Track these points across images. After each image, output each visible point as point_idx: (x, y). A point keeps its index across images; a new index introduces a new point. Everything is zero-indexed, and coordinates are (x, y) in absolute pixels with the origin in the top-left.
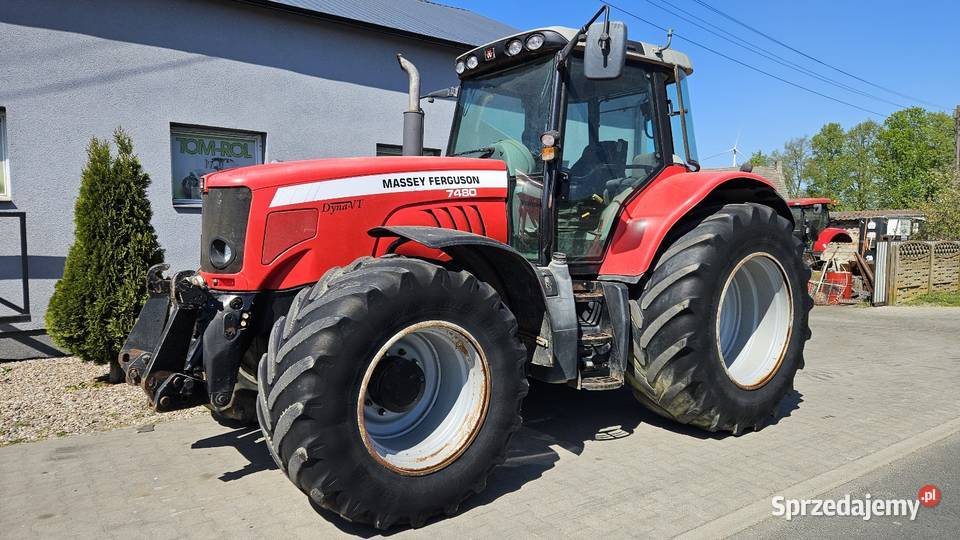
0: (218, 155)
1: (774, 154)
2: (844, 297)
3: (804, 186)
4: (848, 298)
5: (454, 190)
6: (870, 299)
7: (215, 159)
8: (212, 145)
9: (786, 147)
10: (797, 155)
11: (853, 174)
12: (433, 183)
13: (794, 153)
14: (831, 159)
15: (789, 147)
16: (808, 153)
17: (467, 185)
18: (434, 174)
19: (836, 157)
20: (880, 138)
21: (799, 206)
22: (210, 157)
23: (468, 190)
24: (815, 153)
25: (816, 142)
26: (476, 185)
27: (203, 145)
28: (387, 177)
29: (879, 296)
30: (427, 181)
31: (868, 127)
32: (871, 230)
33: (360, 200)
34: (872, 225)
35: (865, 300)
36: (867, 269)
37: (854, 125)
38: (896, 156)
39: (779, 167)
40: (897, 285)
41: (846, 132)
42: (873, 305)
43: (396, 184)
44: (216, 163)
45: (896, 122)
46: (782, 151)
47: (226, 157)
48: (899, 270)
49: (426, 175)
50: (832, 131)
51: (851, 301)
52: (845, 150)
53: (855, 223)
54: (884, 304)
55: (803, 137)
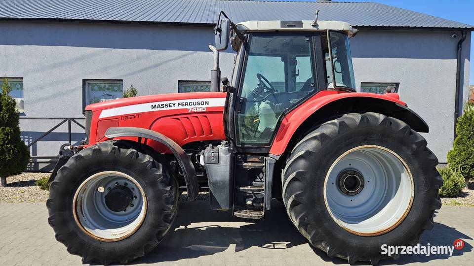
5: (192, 108)
12: (180, 106)
17: (201, 106)
18: (181, 101)
23: (201, 108)
26: (207, 106)
28: (153, 104)
30: (177, 105)
33: (139, 115)
43: (159, 107)
49: (177, 102)
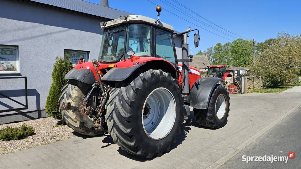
0: (76, 58)
1: (204, 52)
2: (234, 92)
3: (212, 60)
4: (235, 92)
6: (240, 92)
7: (75, 59)
8: (74, 55)
9: (207, 50)
10: (211, 52)
11: (225, 57)
13: (210, 51)
14: (219, 53)
15: (208, 50)
16: (213, 51)
19: (221, 52)
20: (231, 47)
21: (219, 67)
22: (74, 59)
24: (215, 51)
25: (215, 48)
27: (72, 55)
29: (243, 91)
31: (228, 44)
32: (236, 73)
34: (236, 72)
35: (239, 92)
36: (238, 84)
37: (225, 44)
38: (236, 52)
39: (206, 55)
40: (247, 88)
41: (223, 45)
42: (242, 93)
44: (75, 60)
45: (235, 43)
46: (206, 51)
47: (78, 58)
48: (247, 84)
50: (219, 45)
51: (235, 93)
52: (223, 50)
53: (231, 71)
54: (244, 93)
55: (212, 47)
